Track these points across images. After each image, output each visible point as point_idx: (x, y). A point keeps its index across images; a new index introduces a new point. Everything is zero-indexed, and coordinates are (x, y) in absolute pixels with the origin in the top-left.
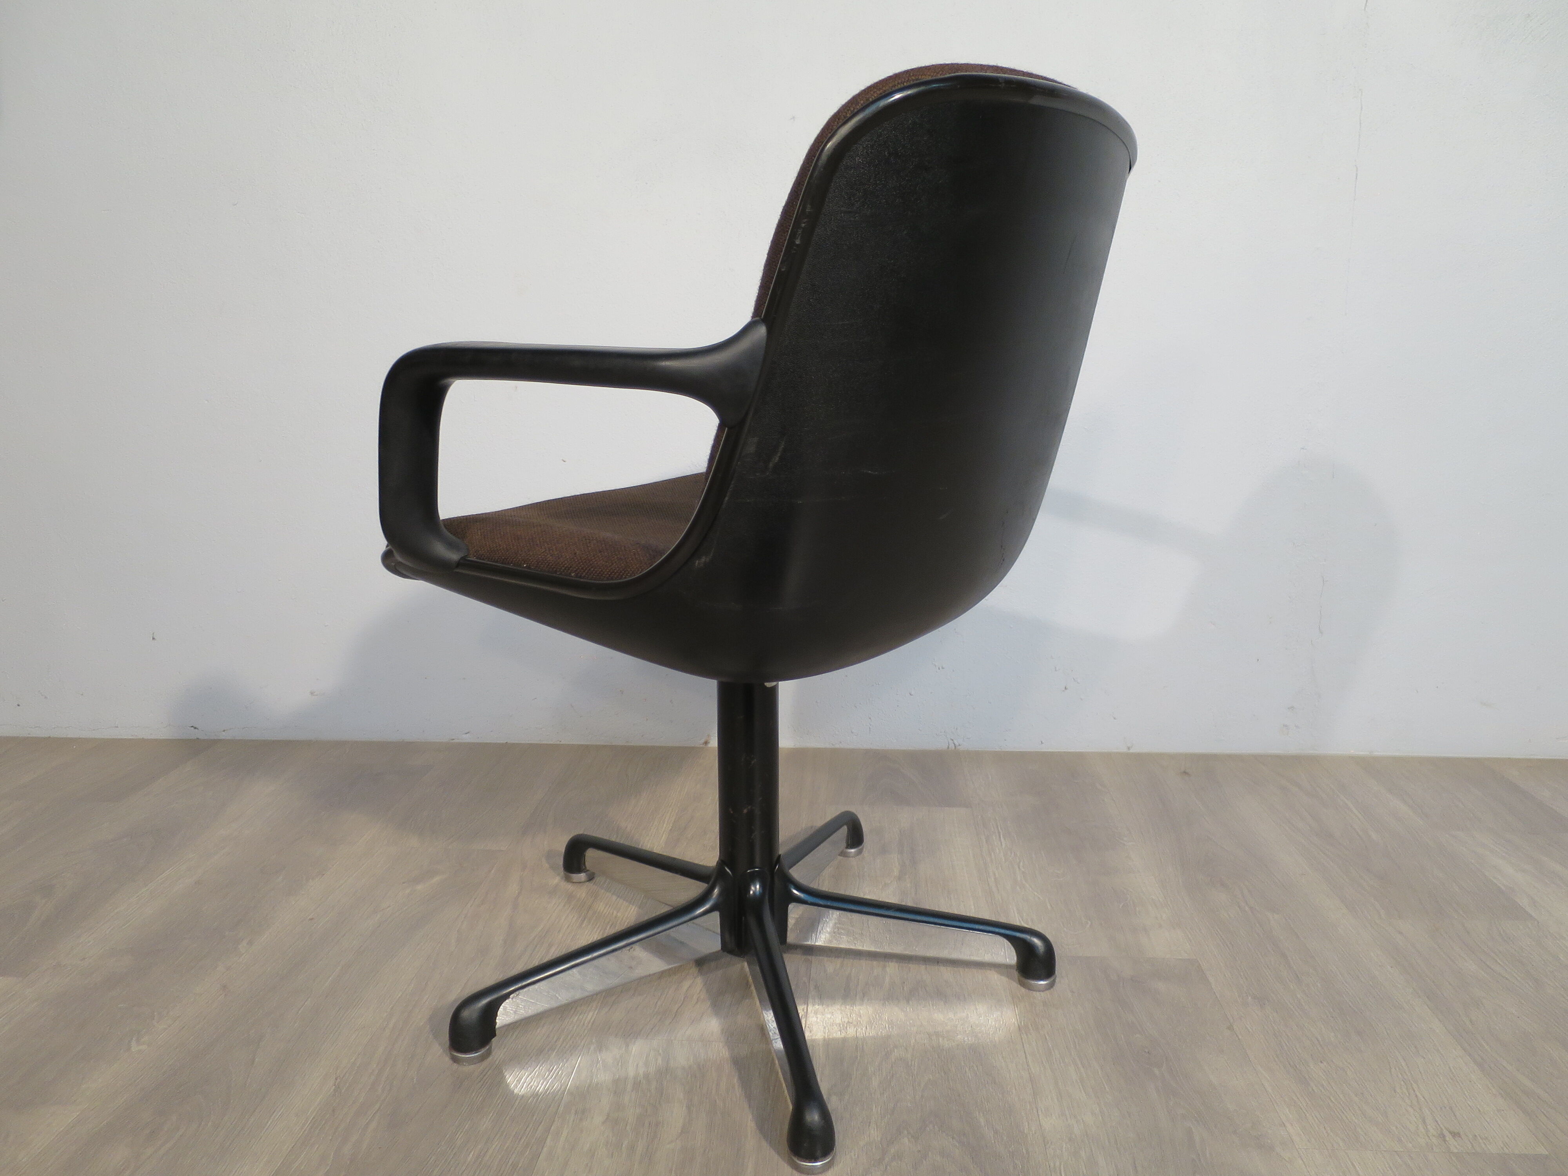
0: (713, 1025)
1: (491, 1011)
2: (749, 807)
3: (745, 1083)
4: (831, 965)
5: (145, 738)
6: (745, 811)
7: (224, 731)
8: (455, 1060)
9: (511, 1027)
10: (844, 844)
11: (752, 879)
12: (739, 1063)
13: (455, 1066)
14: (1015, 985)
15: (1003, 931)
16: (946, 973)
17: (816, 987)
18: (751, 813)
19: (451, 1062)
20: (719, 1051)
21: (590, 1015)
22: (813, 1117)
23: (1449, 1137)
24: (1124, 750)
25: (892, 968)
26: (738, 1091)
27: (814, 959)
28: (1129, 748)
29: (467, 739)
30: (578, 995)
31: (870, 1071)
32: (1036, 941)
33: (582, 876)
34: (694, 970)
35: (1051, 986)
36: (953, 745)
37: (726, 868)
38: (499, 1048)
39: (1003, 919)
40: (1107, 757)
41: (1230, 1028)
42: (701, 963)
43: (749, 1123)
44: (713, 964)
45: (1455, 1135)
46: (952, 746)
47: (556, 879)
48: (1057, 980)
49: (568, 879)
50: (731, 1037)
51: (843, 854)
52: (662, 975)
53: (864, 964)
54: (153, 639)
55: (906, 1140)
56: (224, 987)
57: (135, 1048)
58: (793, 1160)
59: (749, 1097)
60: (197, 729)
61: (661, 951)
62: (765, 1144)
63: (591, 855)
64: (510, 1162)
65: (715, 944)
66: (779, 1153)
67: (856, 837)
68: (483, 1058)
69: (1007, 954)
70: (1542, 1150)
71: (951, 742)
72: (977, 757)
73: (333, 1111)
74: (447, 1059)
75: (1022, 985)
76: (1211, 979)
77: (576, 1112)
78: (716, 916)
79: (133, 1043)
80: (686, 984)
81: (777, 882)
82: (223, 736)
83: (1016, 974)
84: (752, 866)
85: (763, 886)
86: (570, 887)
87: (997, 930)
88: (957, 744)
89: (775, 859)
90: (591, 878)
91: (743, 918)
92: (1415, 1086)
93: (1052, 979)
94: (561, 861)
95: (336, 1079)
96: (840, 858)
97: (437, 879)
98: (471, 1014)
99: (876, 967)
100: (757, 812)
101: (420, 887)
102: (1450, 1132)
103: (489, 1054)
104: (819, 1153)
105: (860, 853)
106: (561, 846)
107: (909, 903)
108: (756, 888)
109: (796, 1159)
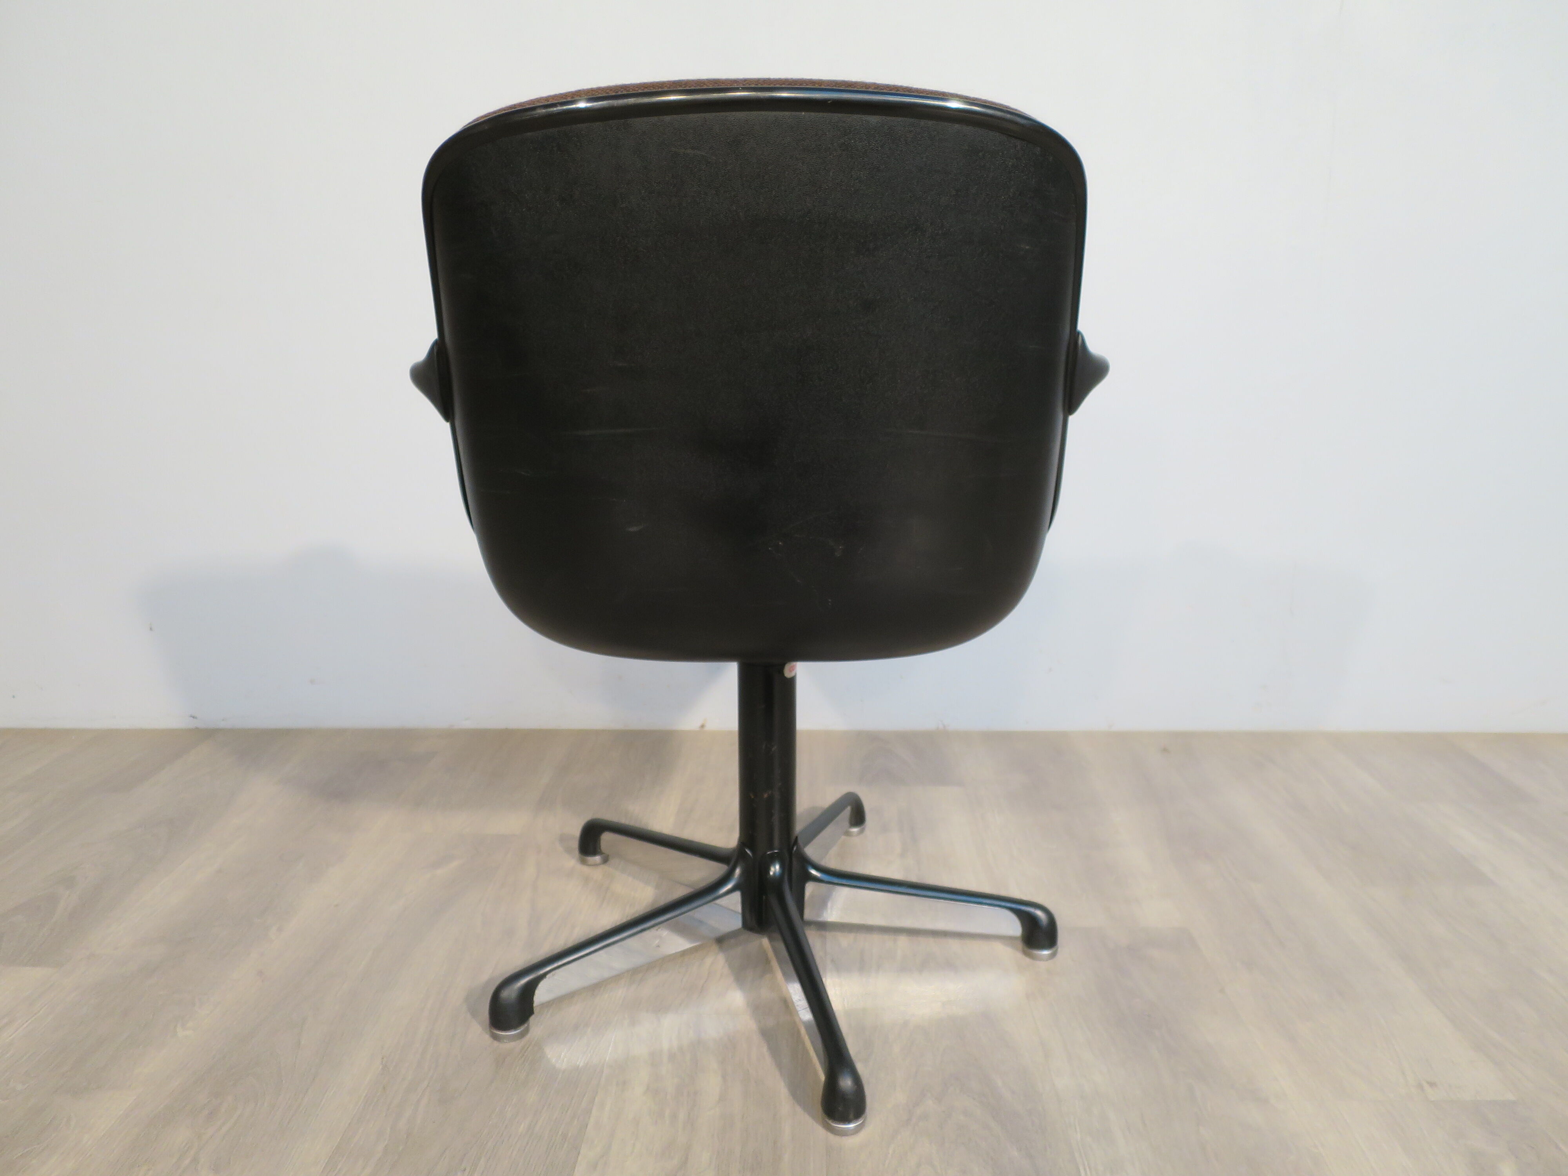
0: (737, 998)
1: (529, 991)
2: (770, 792)
3: (775, 1052)
4: (845, 940)
5: (144, 728)
6: (766, 796)
7: (223, 720)
8: (495, 1037)
9: (548, 1005)
10: (847, 823)
11: (772, 860)
12: (766, 1034)
13: (496, 1043)
14: (1019, 955)
15: (1009, 905)
16: (954, 945)
17: (832, 961)
18: (771, 798)
19: (491, 1040)
20: (747, 1024)
21: (620, 993)
22: (846, 1083)
23: (1426, 1087)
25: (903, 941)
26: (768, 1061)
27: (829, 935)
29: (467, 724)
30: (606, 974)
31: (891, 1040)
32: (1039, 913)
33: (597, 859)
34: (715, 947)
35: (1053, 955)
37: (746, 850)
38: (537, 1025)
39: (1003, 893)
40: (1090, 736)
41: (1223, 991)
42: (721, 940)
43: (782, 1090)
44: (732, 941)
45: (1432, 1084)
47: (571, 861)
48: (1059, 950)
49: (583, 862)
50: (757, 1009)
51: (847, 834)
52: (684, 953)
53: (876, 939)
54: (151, 629)
55: (930, 1102)
56: (260, 973)
57: (181, 1033)
58: (827, 1122)
59: (779, 1066)
60: (196, 718)
61: (683, 931)
62: (799, 1109)
63: (607, 838)
64: (560, 1133)
65: (737, 923)
66: (814, 1118)
67: (858, 817)
68: (522, 1035)
69: (1013, 927)
70: (1510, 1097)
71: (940, 722)
72: (965, 737)
73: (384, 1088)
74: (487, 1038)
75: (1026, 954)
76: (1202, 947)
77: (617, 1084)
78: (737, 896)
79: (179, 1029)
80: (709, 960)
81: (795, 863)
82: (222, 725)
83: (1020, 944)
84: (772, 848)
85: (782, 867)
86: (585, 869)
87: (1003, 904)
88: (946, 724)
89: (793, 841)
90: (605, 860)
91: (764, 897)
93: (1054, 949)
94: (575, 844)
95: (383, 1059)
96: (843, 837)
97: (454, 864)
98: (511, 993)
99: (888, 941)
100: (777, 796)
101: (439, 872)
102: (1428, 1083)
103: (527, 1031)
104: (851, 1116)
105: (861, 832)
106: (576, 831)
107: (913, 878)
108: (775, 869)
109: (830, 1122)
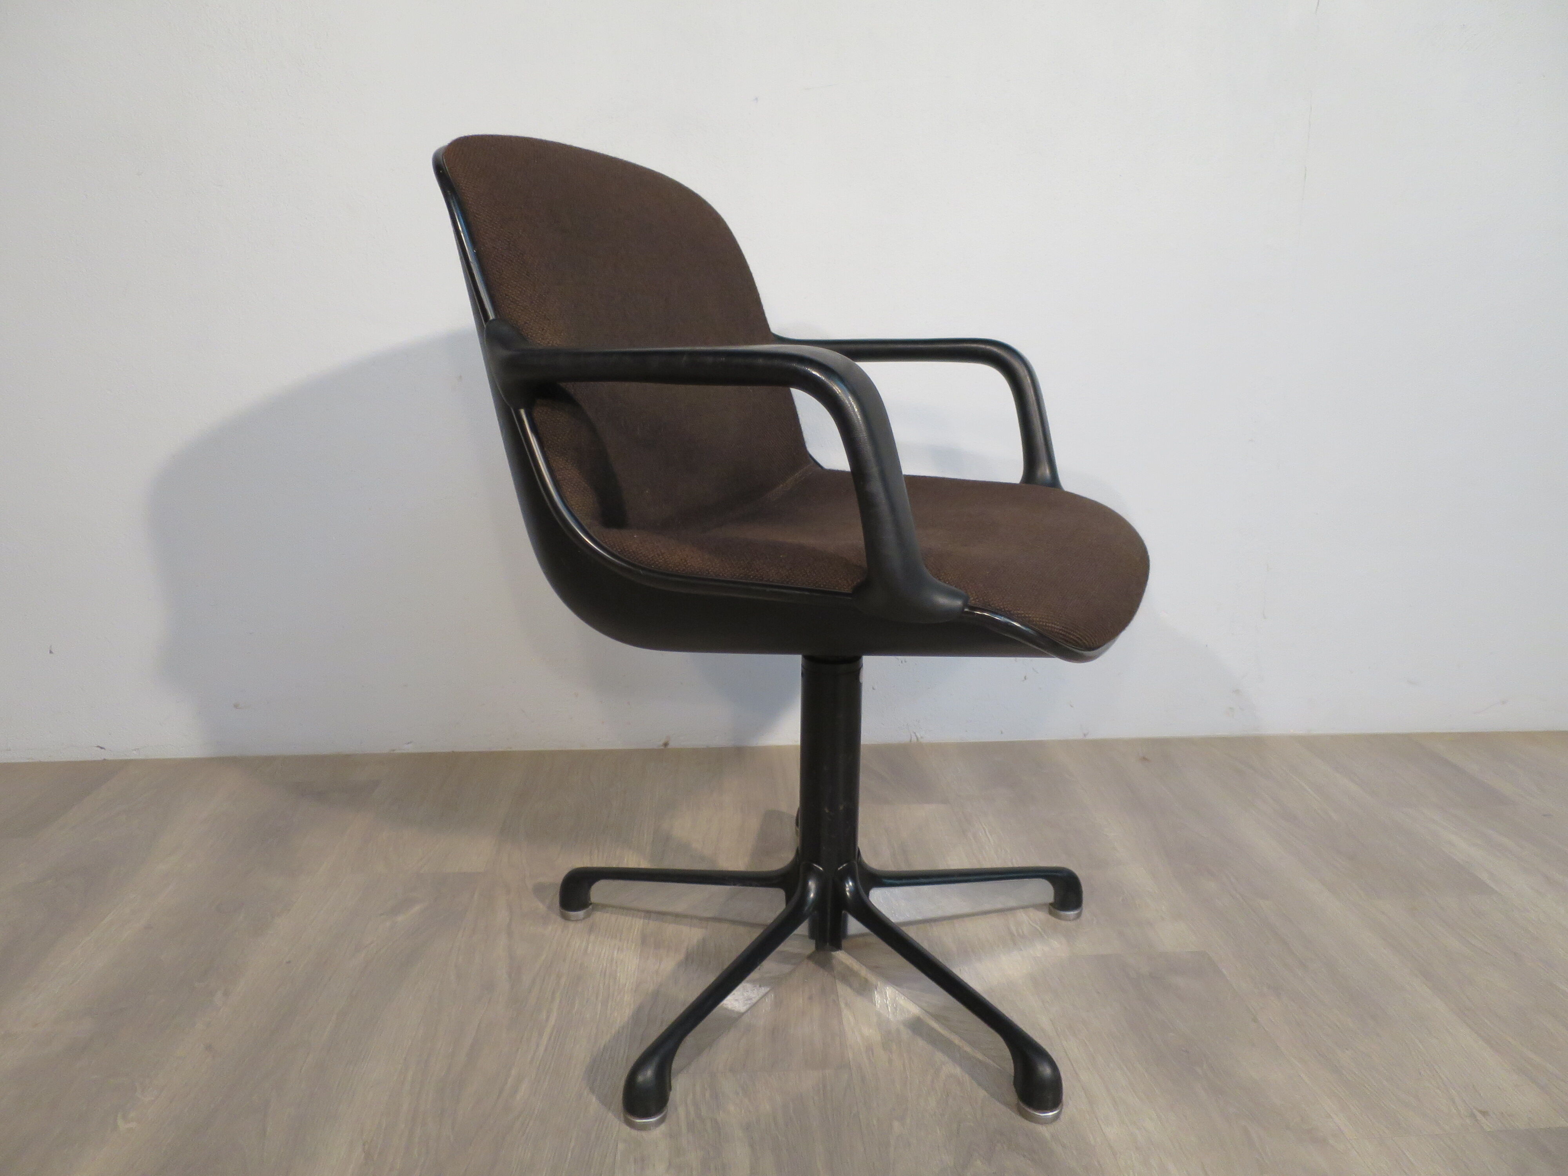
5: (42, 761)
7: (135, 750)
23: (1479, 1116)
24: (1080, 736)
28: (1085, 735)
29: (410, 749)
31: (924, 1092)
36: (915, 737)
40: (1067, 745)
41: (1255, 1020)
45: (1485, 1114)
46: (914, 739)
54: (51, 652)
55: (979, 1163)
56: (209, 1048)
57: (122, 1125)
60: (104, 749)
71: (913, 734)
72: (939, 750)
76: (1225, 972)
77: (635, 1161)
79: (120, 1122)
82: (135, 756)
88: (919, 737)
92: (1436, 1067)
95: (364, 1145)
97: (417, 908)
101: (400, 918)
102: (1480, 1112)
